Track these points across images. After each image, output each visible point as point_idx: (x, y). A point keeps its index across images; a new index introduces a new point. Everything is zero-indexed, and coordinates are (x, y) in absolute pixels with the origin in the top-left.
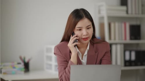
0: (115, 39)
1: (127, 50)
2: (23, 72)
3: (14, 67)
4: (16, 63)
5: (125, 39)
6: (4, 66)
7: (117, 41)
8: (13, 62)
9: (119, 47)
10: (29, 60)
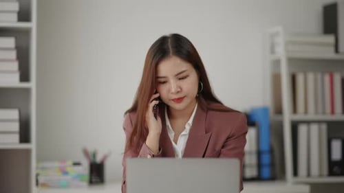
0: (306, 112)
1: (336, 138)
2: (85, 184)
3: (65, 173)
4: (70, 163)
5: (333, 112)
6: (43, 169)
7: (311, 116)
8: (63, 161)
9: (314, 128)
10: (105, 157)
